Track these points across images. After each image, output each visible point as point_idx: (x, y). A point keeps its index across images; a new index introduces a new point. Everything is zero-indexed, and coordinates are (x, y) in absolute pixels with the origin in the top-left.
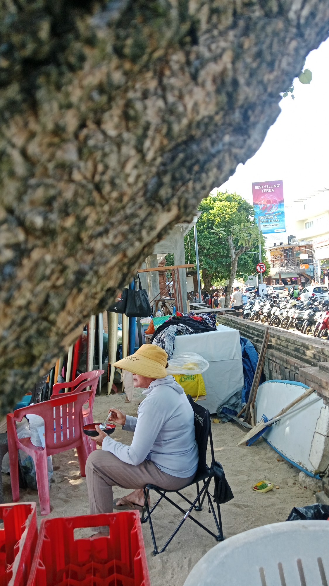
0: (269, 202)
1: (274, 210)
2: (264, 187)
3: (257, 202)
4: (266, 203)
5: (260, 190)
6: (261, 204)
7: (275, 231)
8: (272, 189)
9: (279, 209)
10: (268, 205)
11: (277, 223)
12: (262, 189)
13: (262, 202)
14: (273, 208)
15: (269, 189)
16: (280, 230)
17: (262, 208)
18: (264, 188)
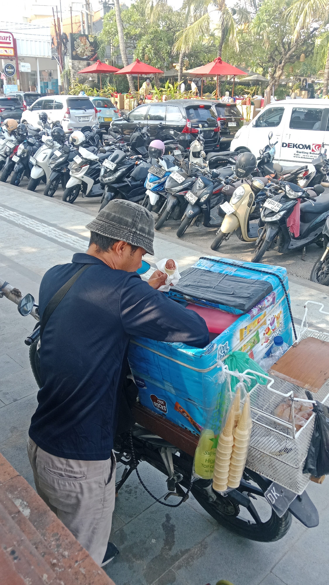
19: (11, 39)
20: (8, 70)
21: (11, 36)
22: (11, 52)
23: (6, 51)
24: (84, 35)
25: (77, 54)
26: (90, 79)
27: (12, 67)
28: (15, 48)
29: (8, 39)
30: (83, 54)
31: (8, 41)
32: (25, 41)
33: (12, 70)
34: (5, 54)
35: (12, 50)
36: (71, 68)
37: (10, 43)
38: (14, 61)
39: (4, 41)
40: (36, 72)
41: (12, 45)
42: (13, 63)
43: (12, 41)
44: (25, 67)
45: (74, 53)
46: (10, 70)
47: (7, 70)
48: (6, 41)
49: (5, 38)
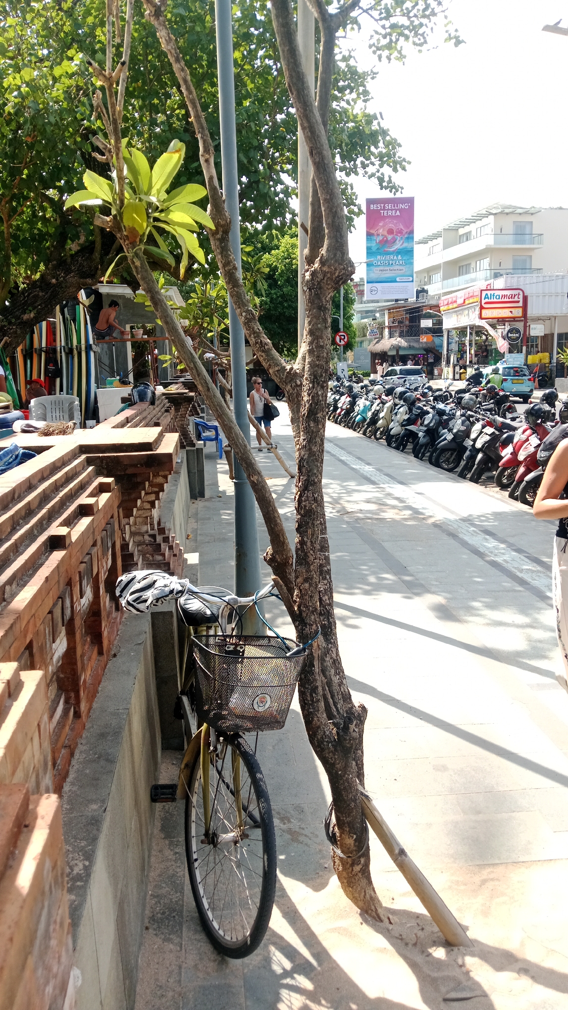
0: (390, 232)
1: (398, 246)
2: (384, 207)
3: (372, 231)
4: (385, 233)
5: (378, 211)
6: (378, 235)
7: (398, 279)
8: (396, 210)
9: (405, 245)
10: (390, 237)
11: (401, 268)
12: (381, 209)
13: (381, 231)
14: (397, 241)
15: (392, 210)
16: (405, 279)
17: (380, 242)
18: (384, 209)
19: (521, 297)
20: (512, 335)
21: (521, 293)
22: (518, 313)
23: (511, 312)
27: (518, 331)
28: (525, 307)
29: (516, 297)
31: (516, 299)
32: (541, 297)
33: (517, 335)
34: (510, 315)
35: (520, 310)
37: (518, 302)
38: (522, 324)
39: (510, 300)
40: (553, 335)
41: (521, 304)
42: (520, 326)
43: (521, 300)
44: (537, 330)
46: (515, 335)
47: (510, 335)
48: (513, 300)
49: (512, 296)
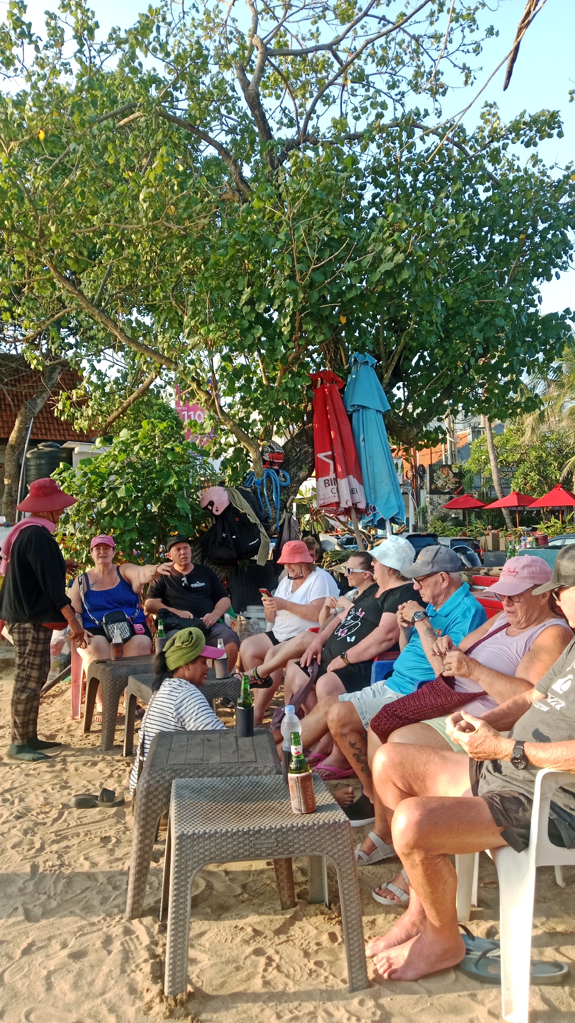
24: (447, 465)
25: (436, 488)
26: (453, 516)
30: (444, 487)
36: (428, 504)
45: (433, 487)
